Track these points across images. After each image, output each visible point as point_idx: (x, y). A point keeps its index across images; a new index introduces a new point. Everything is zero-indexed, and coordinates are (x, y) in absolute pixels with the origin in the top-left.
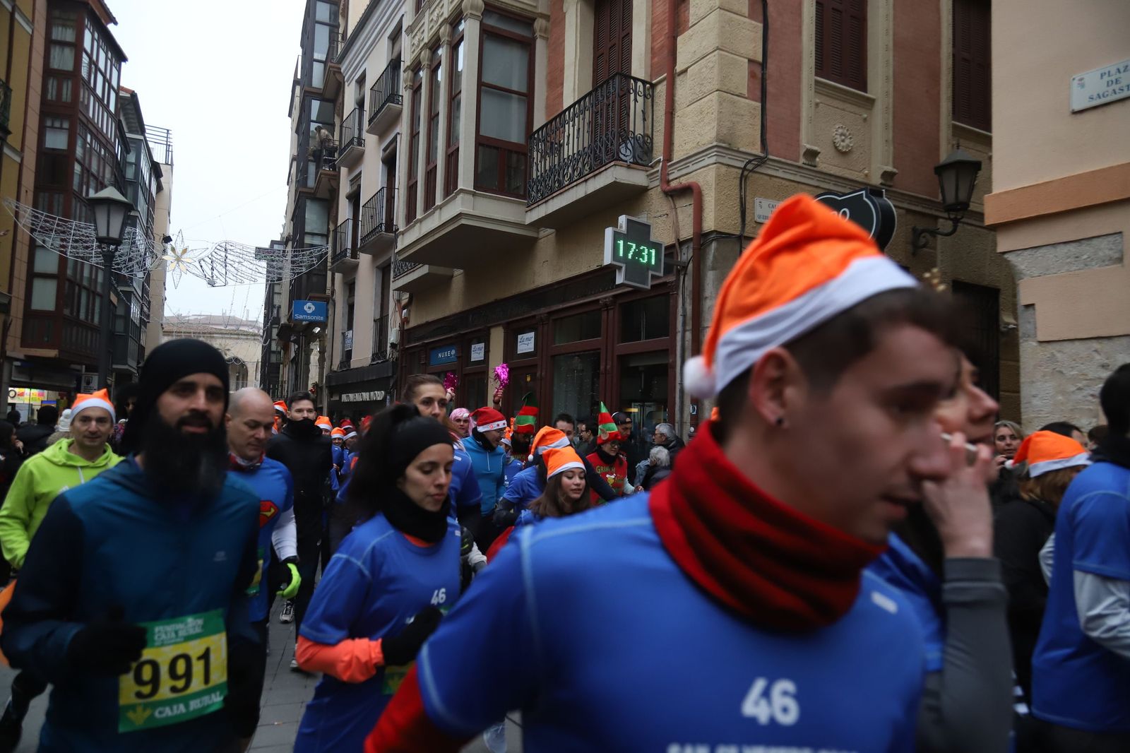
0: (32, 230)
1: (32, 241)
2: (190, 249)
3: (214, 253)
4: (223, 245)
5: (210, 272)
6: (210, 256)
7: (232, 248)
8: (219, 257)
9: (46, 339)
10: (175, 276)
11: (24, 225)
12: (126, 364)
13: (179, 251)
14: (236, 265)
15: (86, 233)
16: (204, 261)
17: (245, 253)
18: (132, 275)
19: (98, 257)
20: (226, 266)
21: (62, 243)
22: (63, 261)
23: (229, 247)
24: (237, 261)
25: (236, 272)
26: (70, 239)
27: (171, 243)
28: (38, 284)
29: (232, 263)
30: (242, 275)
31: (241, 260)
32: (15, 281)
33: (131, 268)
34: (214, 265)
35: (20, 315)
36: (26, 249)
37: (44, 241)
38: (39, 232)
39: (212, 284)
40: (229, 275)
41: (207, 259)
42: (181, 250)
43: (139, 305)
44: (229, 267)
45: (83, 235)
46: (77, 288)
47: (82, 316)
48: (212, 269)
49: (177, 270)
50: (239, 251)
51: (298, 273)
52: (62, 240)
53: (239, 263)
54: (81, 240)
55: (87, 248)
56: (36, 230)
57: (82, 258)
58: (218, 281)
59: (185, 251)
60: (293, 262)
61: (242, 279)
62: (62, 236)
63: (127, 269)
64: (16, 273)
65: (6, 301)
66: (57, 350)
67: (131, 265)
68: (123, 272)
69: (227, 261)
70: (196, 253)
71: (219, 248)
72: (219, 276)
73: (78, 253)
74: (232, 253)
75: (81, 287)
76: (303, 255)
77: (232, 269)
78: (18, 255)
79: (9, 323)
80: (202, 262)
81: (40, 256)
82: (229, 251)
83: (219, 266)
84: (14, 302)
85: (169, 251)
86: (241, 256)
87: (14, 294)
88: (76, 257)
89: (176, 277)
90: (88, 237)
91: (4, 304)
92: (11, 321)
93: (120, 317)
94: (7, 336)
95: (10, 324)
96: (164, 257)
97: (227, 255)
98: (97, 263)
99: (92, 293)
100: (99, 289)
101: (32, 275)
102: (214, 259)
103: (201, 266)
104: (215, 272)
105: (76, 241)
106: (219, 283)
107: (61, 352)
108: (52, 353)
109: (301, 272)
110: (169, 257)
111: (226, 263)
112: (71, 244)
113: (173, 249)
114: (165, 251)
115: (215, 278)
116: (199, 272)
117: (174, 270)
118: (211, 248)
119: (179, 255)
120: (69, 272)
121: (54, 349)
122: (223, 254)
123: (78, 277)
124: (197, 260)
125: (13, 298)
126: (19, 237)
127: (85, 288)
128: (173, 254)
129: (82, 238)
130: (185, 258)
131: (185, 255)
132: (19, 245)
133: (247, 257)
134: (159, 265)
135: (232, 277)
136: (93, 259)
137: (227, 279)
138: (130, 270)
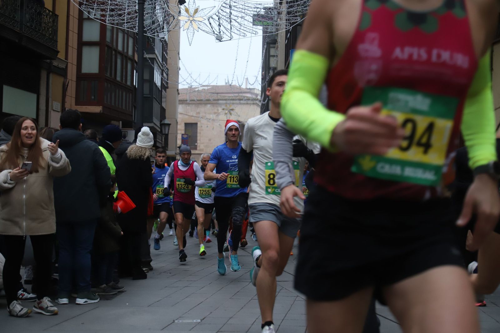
0: (80, 4)
1: (81, 13)
2: (200, 9)
3: (220, 11)
4: (228, 2)
5: (217, 28)
6: (217, 14)
7: (235, 4)
8: (225, 14)
9: (93, 97)
10: (189, 33)
11: (74, 1)
12: (152, 122)
13: (192, 11)
14: (239, 20)
15: (119, 2)
16: (212, 18)
17: (247, 8)
18: (154, 36)
19: (129, 22)
20: (231, 21)
21: (102, 13)
22: (103, 28)
23: (233, 4)
24: (240, 16)
25: (239, 26)
26: (108, 9)
27: (185, 4)
28: (86, 51)
29: (236, 18)
30: (245, 29)
31: (244, 15)
32: (70, 49)
33: (154, 29)
34: (221, 22)
35: (74, 79)
36: (76, 21)
37: (89, 12)
38: (86, 5)
39: (219, 39)
40: (234, 30)
41: (215, 17)
42: (193, 10)
43: (161, 71)
44: (233, 23)
45: (117, 5)
46: (114, 52)
47: (118, 79)
48: (219, 25)
49: (191, 28)
50: (241, 6)
51: (294, 23)
52: (102, 10)
53: (242, 17)
54: (116, 8)
55: (120, 15)
56: (83, 4)
57: (117, 24)
58: (224, 36)
59: (196, 11)
60: (289, 13)
61: (245, 32)
62: (102, 7)
63: (151, 31)
64: (70, 44)
65: (64, 67)
66: (101, 107)
67: (154, 27)
68: (149, 35)
69: (232, 16)
70: (206, 12)
71: (224, 5)
72: (225, 31)
73: (114, 20)
74: (236, 9)
75: (116, 51)
76: (298, 5)
77: (236, 24)
78: (71, 28)
79: (66, 84)
80: (211, 20)
81: (87, 26)
82: (232, 7)
83: (225, 22)
84: (69, 65)
85: (183, 12)
86: (243, 11)
87: (70, 60)
88: (113, 24)
89: (190, 35)
90: (121, 5)
91: (63, 69)
92: (69, 82)
93: (146, 81)
94: (65, 95)
95: (68, 85)
96: (180, 18)
97: (232, 11)
98: (128, 28)
99: (125, 57)
100: (130, 53)
101: (82, 44)
102: (221, 16)
103: (210, 24)
104: (222, 28)
105: (112, 10)
106: (225, 37)
107: (103, 108)
108: (97, 109)
109: (297, 22)
110: (183, 18)
111: (230, 19)
112: (108, 13)
113: (187, 11)
114: (180, 12)
115: (222, 32)
116: (208, 29)
117: (188, 29)
118: (218, 4)
119: (192, 14)
120: (108, 39)
121: (99, 106)
122: (228, 11)
123: (115, 44)
124: (206, 18)
125: (68, 63)
126: (71, 13)
127: (120, 53)
128: (187, 14)
129: (116, 7)
130: (198, 17)
131: (197, 15)
132: (71, 18)
133: (248, 12)
134: (176, 25)
135: (236, 31)
136: (125, 24)
137: (232, 33)
138: (153, 31)
